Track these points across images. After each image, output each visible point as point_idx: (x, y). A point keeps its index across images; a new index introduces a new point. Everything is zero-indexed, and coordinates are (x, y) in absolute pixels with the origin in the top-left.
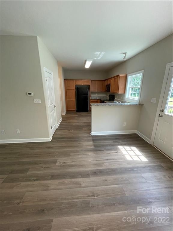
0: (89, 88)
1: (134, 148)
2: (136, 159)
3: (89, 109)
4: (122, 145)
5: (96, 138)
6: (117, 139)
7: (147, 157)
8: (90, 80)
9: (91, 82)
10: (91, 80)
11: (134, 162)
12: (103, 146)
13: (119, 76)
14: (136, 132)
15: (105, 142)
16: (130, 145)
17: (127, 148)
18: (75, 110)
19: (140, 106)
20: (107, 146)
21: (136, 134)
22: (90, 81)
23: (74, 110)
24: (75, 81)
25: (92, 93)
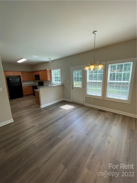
1: (67, 105)
2: (70, 108)
4: (61, 106)
5: (46, 108)
6: (57, 105)
7: (73, 106)
10: (21, 72)
11: (70, 109)
12: (53, 110)
13: (46, 70)
14: (63, 99)
15: (52, 108)
16: (64, 105)
17: (64, 106)
19: (63, 86)
20: (55, 109)
21: (63, 100)
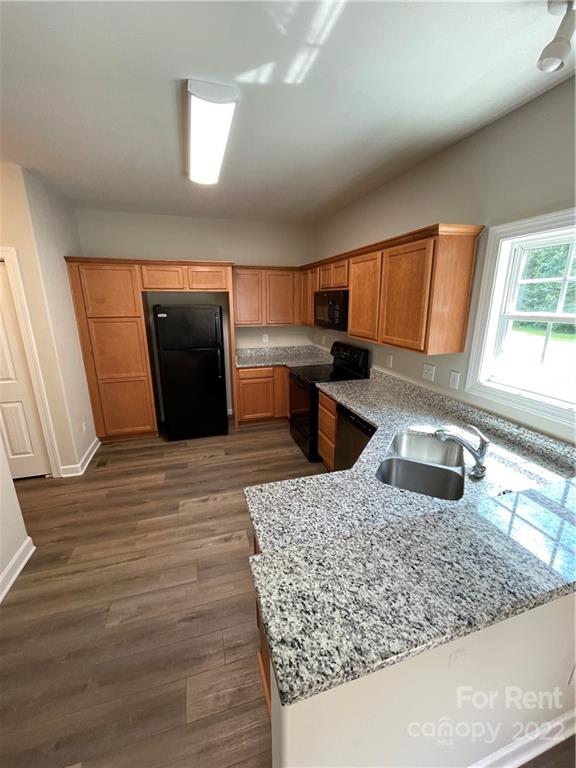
0: (224, 309)
3: (230, 411)
8: (227, 265)
9: (234, 275)
10: (233, 267)
13: (433, 231)
18: (153, 433)
22: (230, 269)
23: (148, 428)
24: (137, 267)
25: (243, 331)
